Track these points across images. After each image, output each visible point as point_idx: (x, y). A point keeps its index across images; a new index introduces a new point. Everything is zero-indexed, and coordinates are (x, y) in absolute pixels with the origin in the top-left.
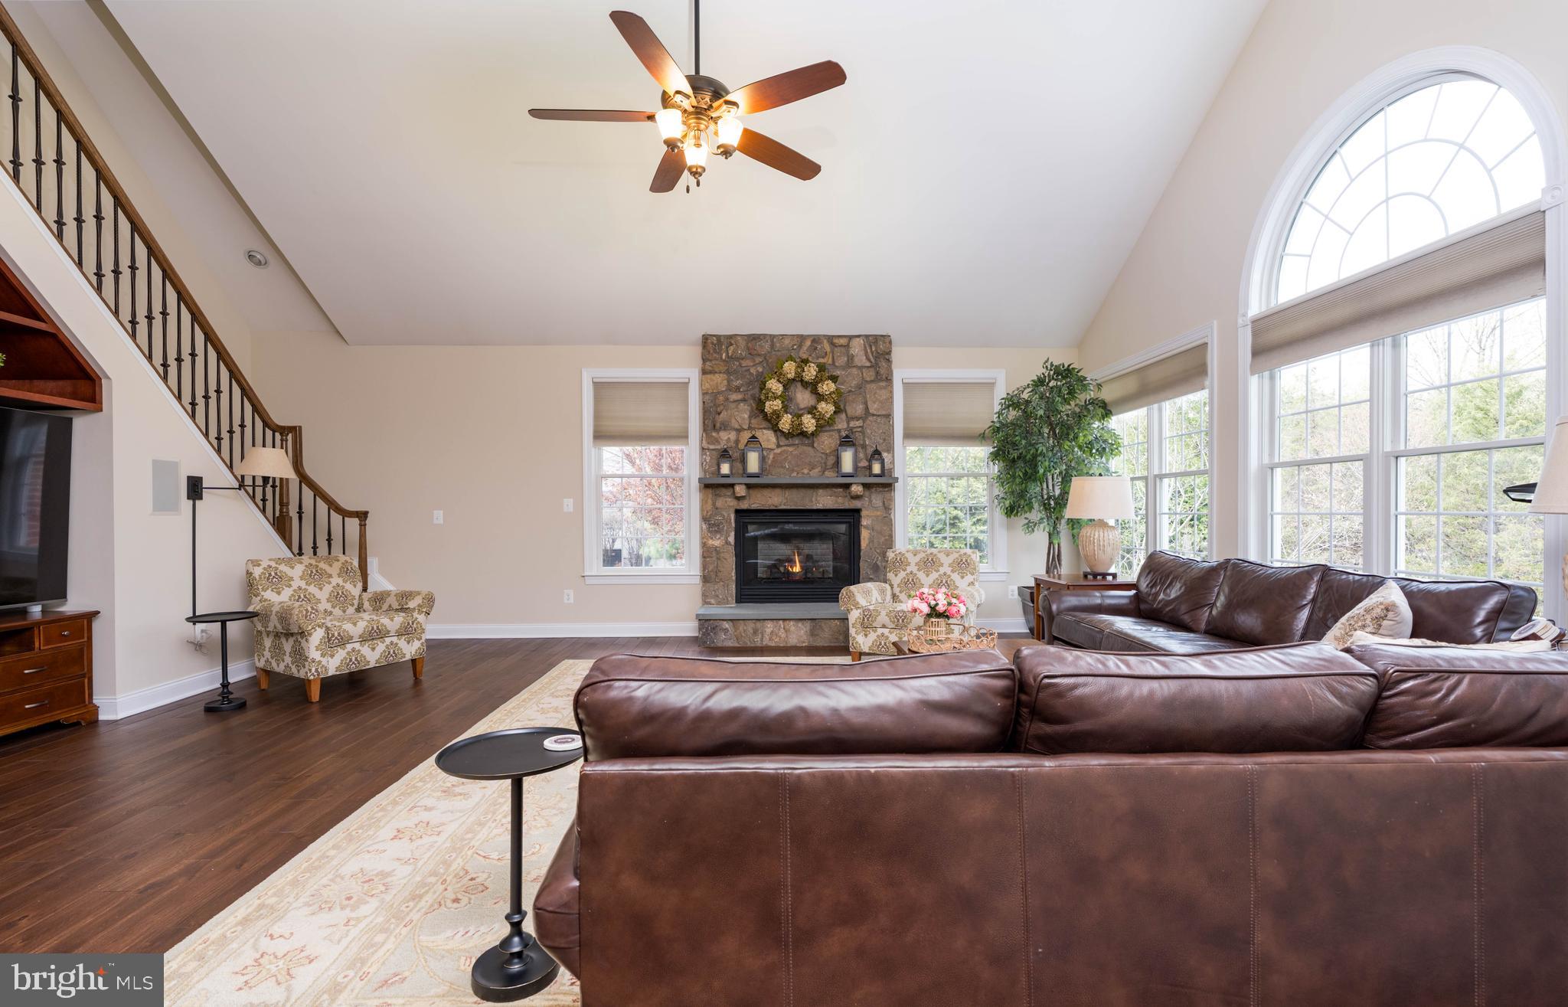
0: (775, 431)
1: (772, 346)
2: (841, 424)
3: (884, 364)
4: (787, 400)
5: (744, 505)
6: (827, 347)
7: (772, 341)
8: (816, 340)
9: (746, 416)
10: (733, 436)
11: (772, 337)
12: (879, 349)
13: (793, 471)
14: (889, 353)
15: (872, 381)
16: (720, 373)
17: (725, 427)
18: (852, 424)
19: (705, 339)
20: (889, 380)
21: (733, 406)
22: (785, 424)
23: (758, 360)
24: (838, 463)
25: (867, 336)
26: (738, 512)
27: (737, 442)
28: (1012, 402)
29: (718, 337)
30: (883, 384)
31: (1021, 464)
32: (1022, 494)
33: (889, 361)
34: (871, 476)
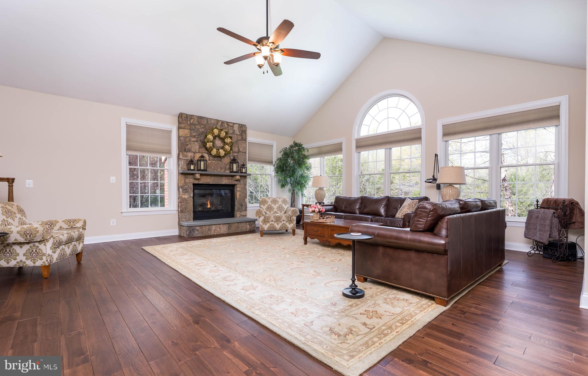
0: (209, 154)
1: (207, 122)
2: (231, 154)
3: (244, 134)
4: (214, 143)
5: (197, 182)
6: (226, 125)
7: (207, 120)
8: (223, 122)
9: (198, 147)
10: (193, 155)
11: (207, 119)
12: (243, 129)
13: (215, 170)
14: (246, 131)
15: (240, 140)
16: (187, 129)
17: (189, 151)
18: (235, 155)
19: (180, 116)
20: (245, 140)
21: (193, 143)
22: (214, 152)
23: (202, 126)
25: (239, 124)
26: (194, 185)
27: (195, 157)
28: (284, 152)
29: (187, 115)
30: (244, 141)
31: (287, 172)
32: (286, 181)
33: (246, 134)
34: (242, 173)
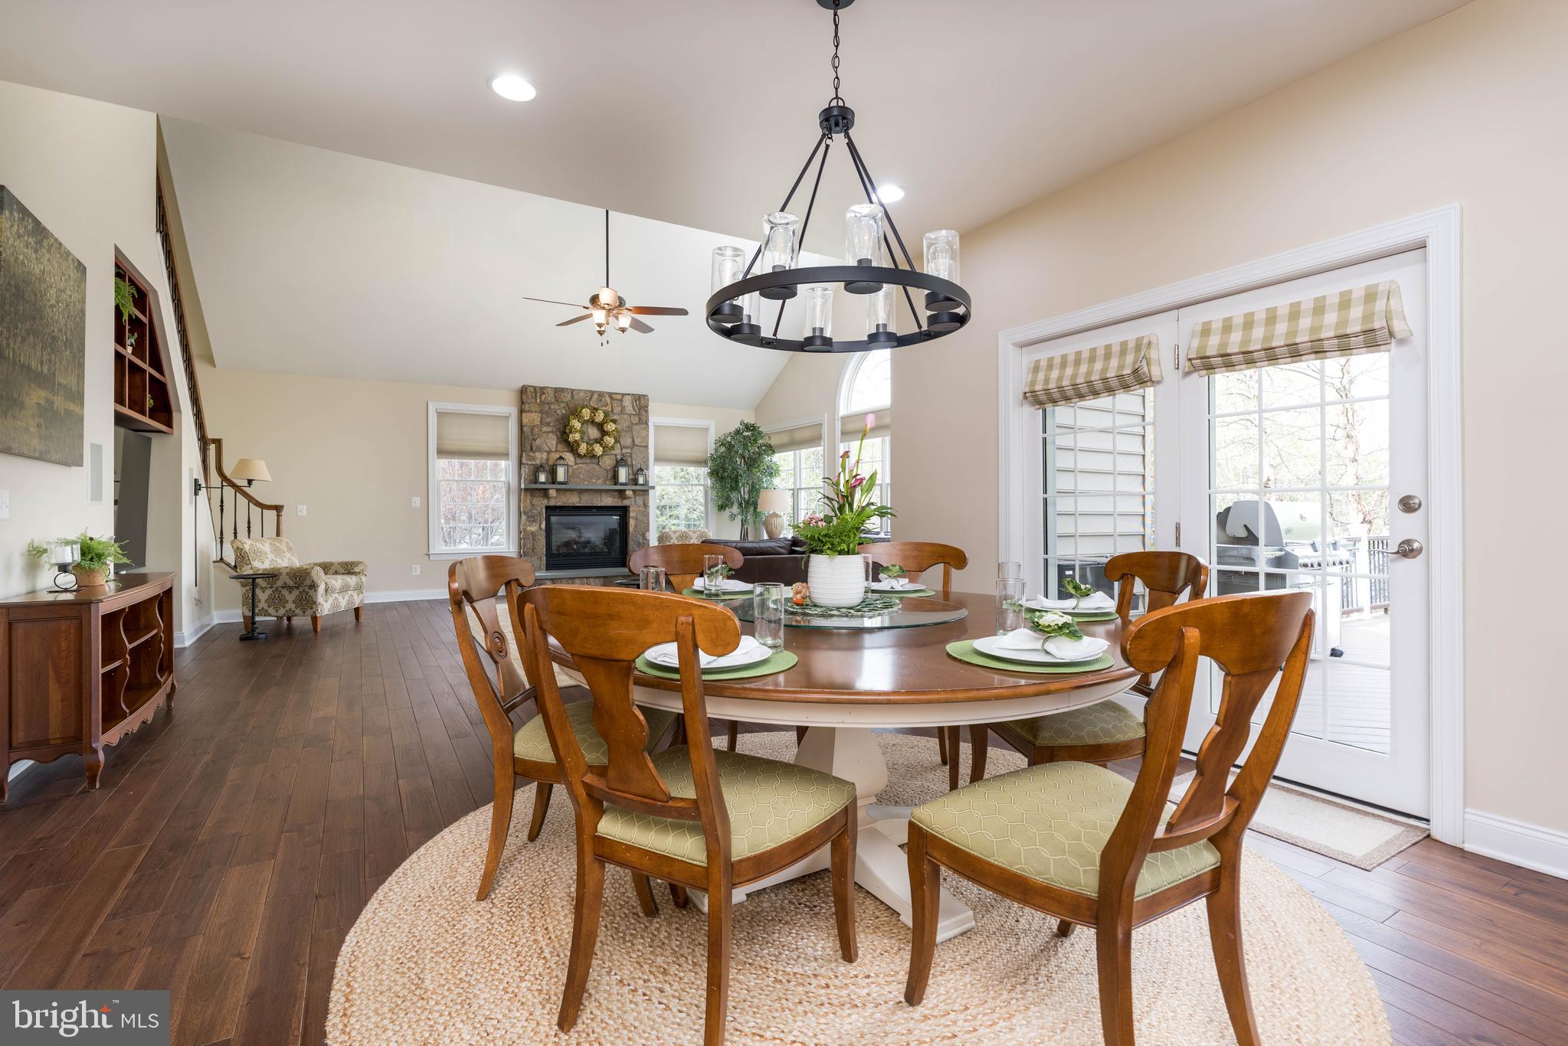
0: (574, 455)
1: (572, 396)
2: (617, 451)
3: (643, 413)
4: (582, 432)
5: (552, 503)
6: (608, 399)
7: (572, 393)
8: (601, 394)
9: (554, 443)
10: (545, 455)
11: (572, 391)
12: (641, 403)
13: (585, 481)
14: (647, 407)
15: (636, 424)
16: (536, 412)
17: (539, 449)
18: (624, 451)
19: (523, 391)
20: (646, 423)
21: (545, 435)
22: (583, 449)
23: (562, 405)
24: (615, 477)
25: (633, 395)
26: (547, 508)
27: (548, 460)
28: (722, 443)
29: (535, 388)
30: (643, 426)
31: (729, 480)
32: (728, 498)
33: (647, 411)
34: (636, 485)
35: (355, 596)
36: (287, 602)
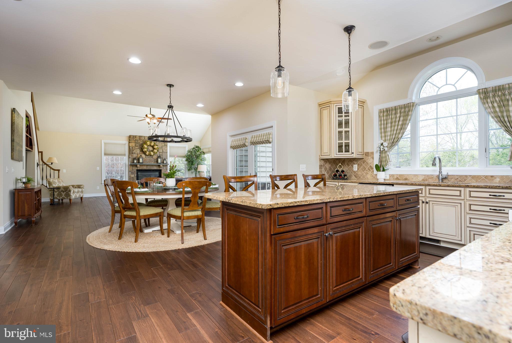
0: (145, 155)
2: (158, 154)
4: (147, 149)
5: (138, 169)
9: (139, 151)
10: (136, 155)
11: (144, 137)
13: (148, 162)
15: (164, 146)
16: (133, 143)
17: (134, 153)
18: (160, 154)
19: (130, 137)
20: (167, 146)
21: (136, 149)
22: (147, 153)
23: (141, 141)
24: (157, 161)
26: (137, 170)
27: (137, 156)
28: (189, 151)
29: (133, 136)
31: (191, 162)
32: (191, 167)
34: (164, 163)
35: (81, 194)
36: (62, 195)
